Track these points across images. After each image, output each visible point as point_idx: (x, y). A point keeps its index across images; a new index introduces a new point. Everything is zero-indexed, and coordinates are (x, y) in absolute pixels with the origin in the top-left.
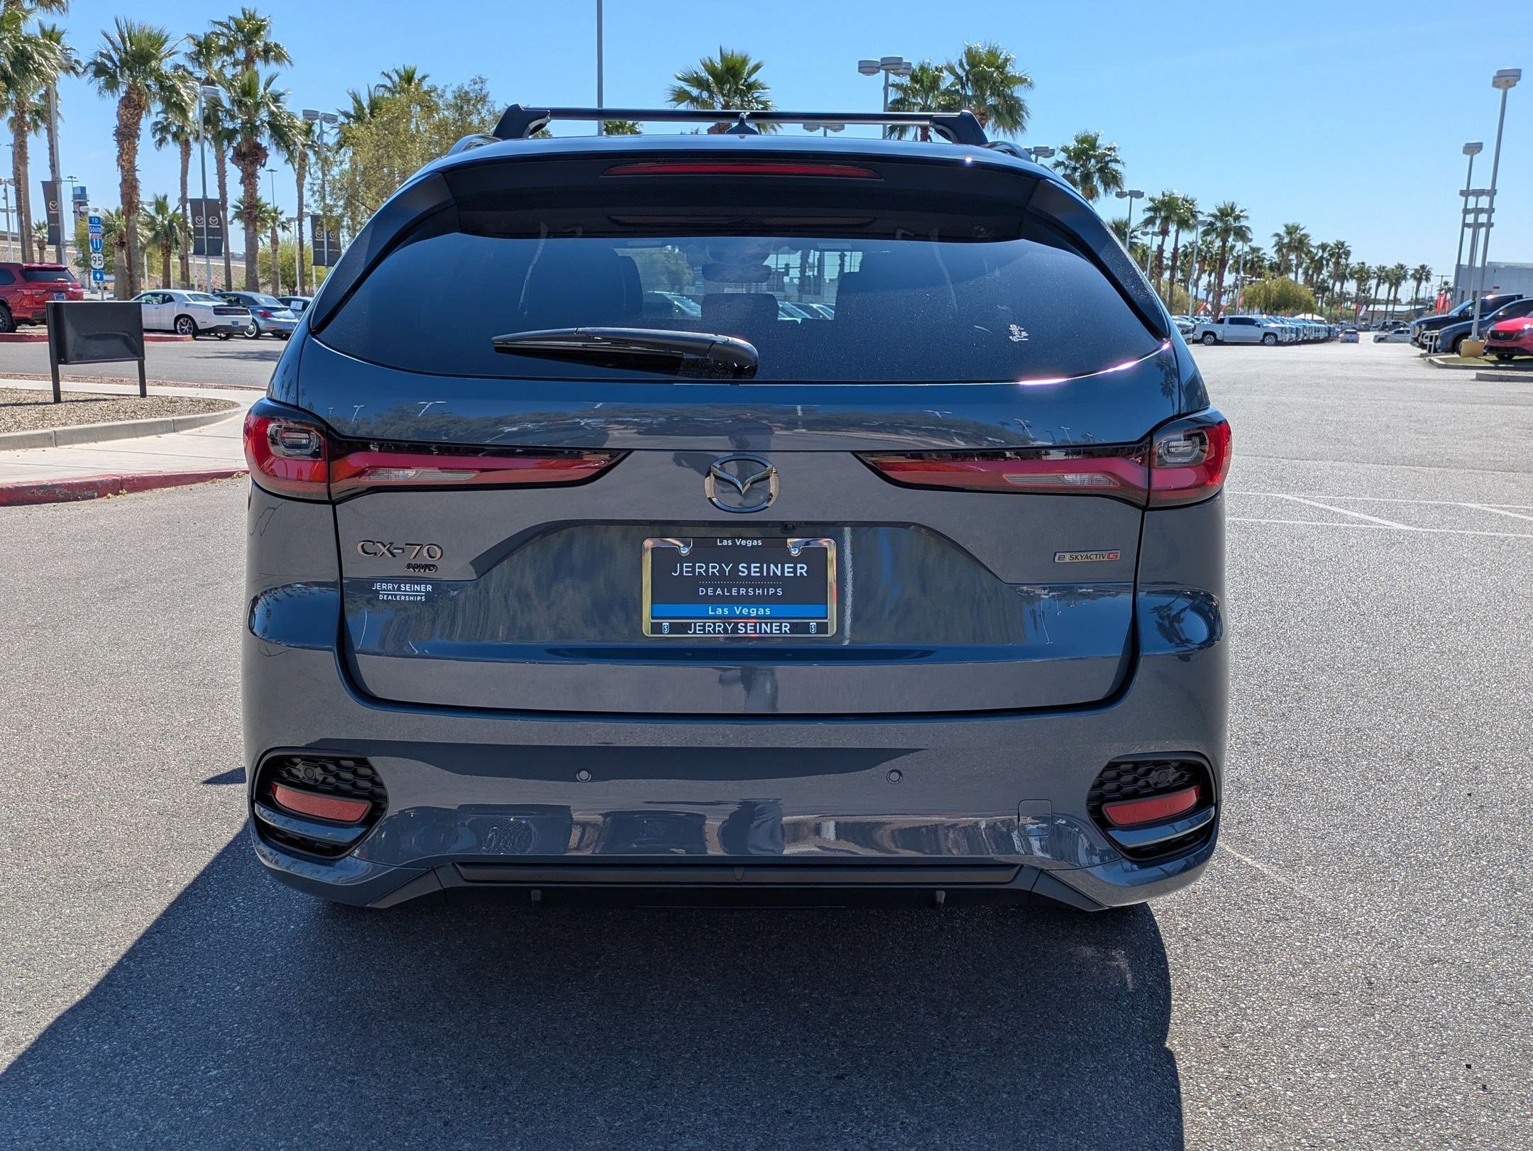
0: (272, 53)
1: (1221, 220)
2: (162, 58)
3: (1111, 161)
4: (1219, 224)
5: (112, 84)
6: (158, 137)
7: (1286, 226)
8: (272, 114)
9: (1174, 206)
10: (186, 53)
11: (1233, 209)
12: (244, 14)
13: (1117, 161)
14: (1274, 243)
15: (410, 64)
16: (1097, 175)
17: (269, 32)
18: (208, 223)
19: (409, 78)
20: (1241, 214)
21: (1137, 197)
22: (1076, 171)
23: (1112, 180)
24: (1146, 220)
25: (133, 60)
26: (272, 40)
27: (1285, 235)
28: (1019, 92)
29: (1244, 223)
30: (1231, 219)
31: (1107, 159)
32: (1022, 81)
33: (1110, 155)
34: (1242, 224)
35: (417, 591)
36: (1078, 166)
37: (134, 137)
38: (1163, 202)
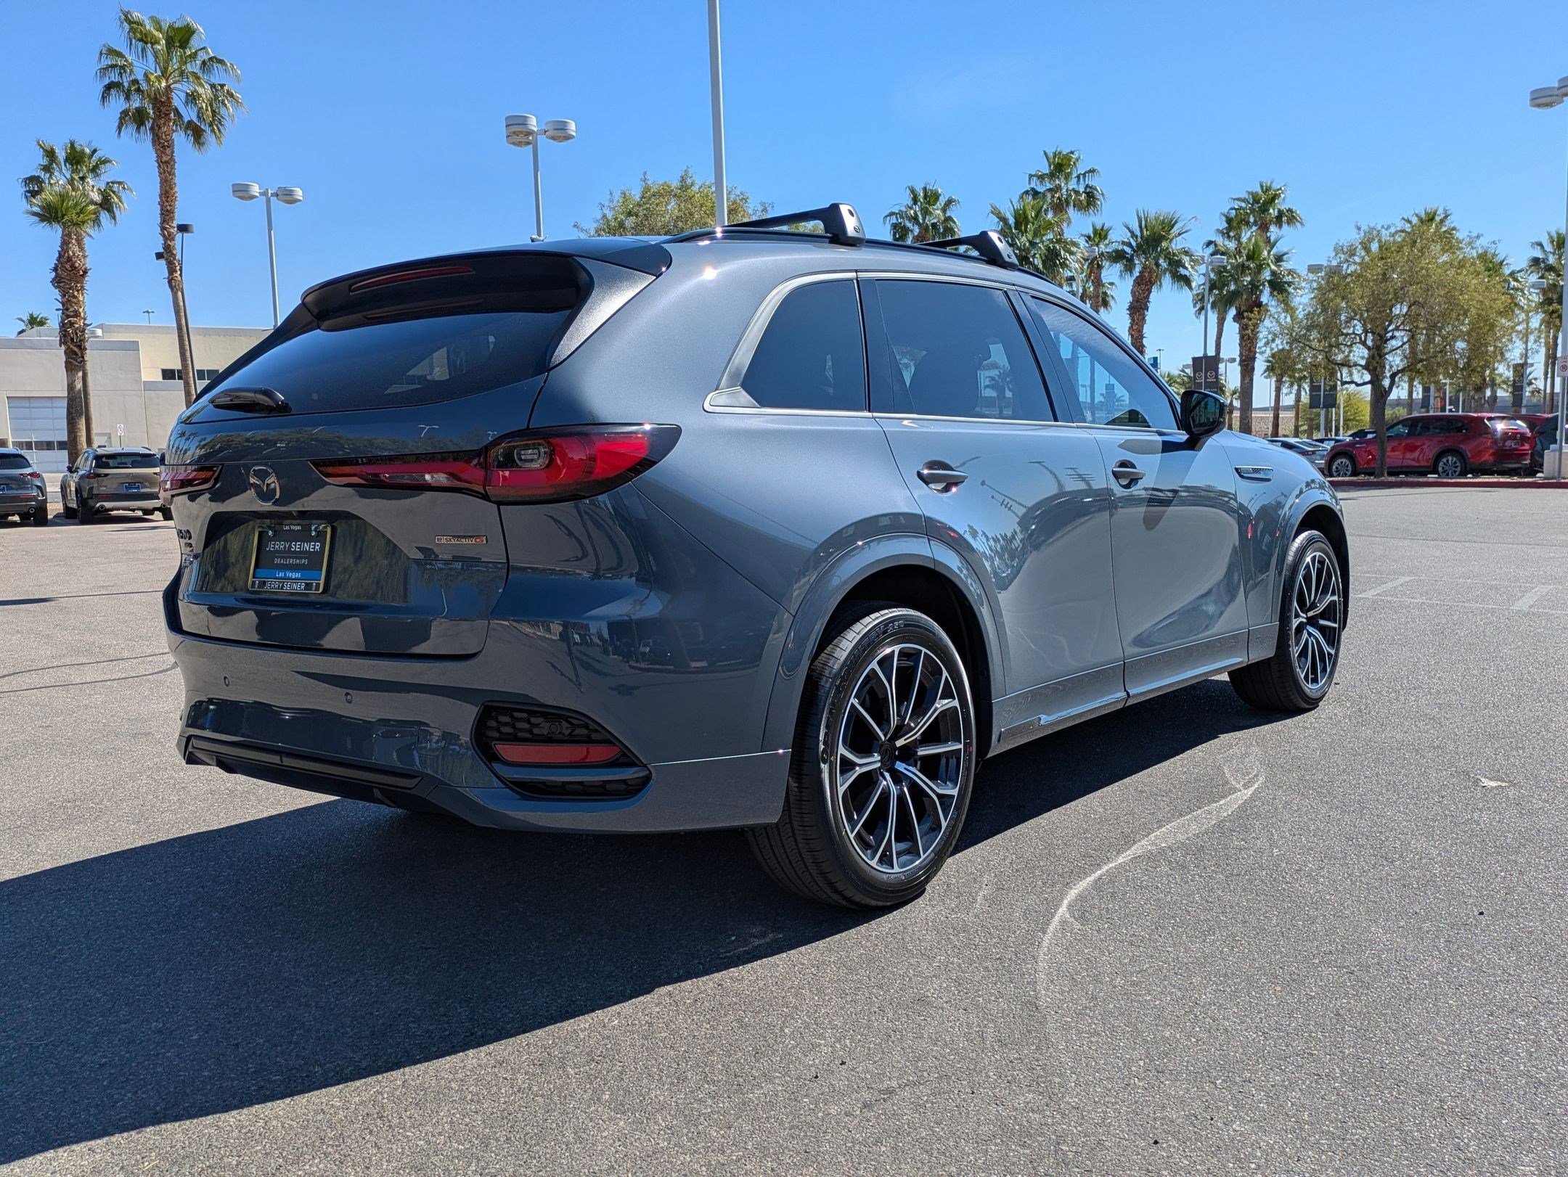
0: (1286, 217)
2: (1172, 239)
5: (1129, 268)
6: (1198, 306)
8: (1273, 273)
10: (1218, 230)
12: (1262, 187)
15: (1431, 206)
17: (1284, 199)
18: (1206, 378)
19: (1431, 218)
25: (1147, 244)
26: (1284, 207)
37: (1143, 309)
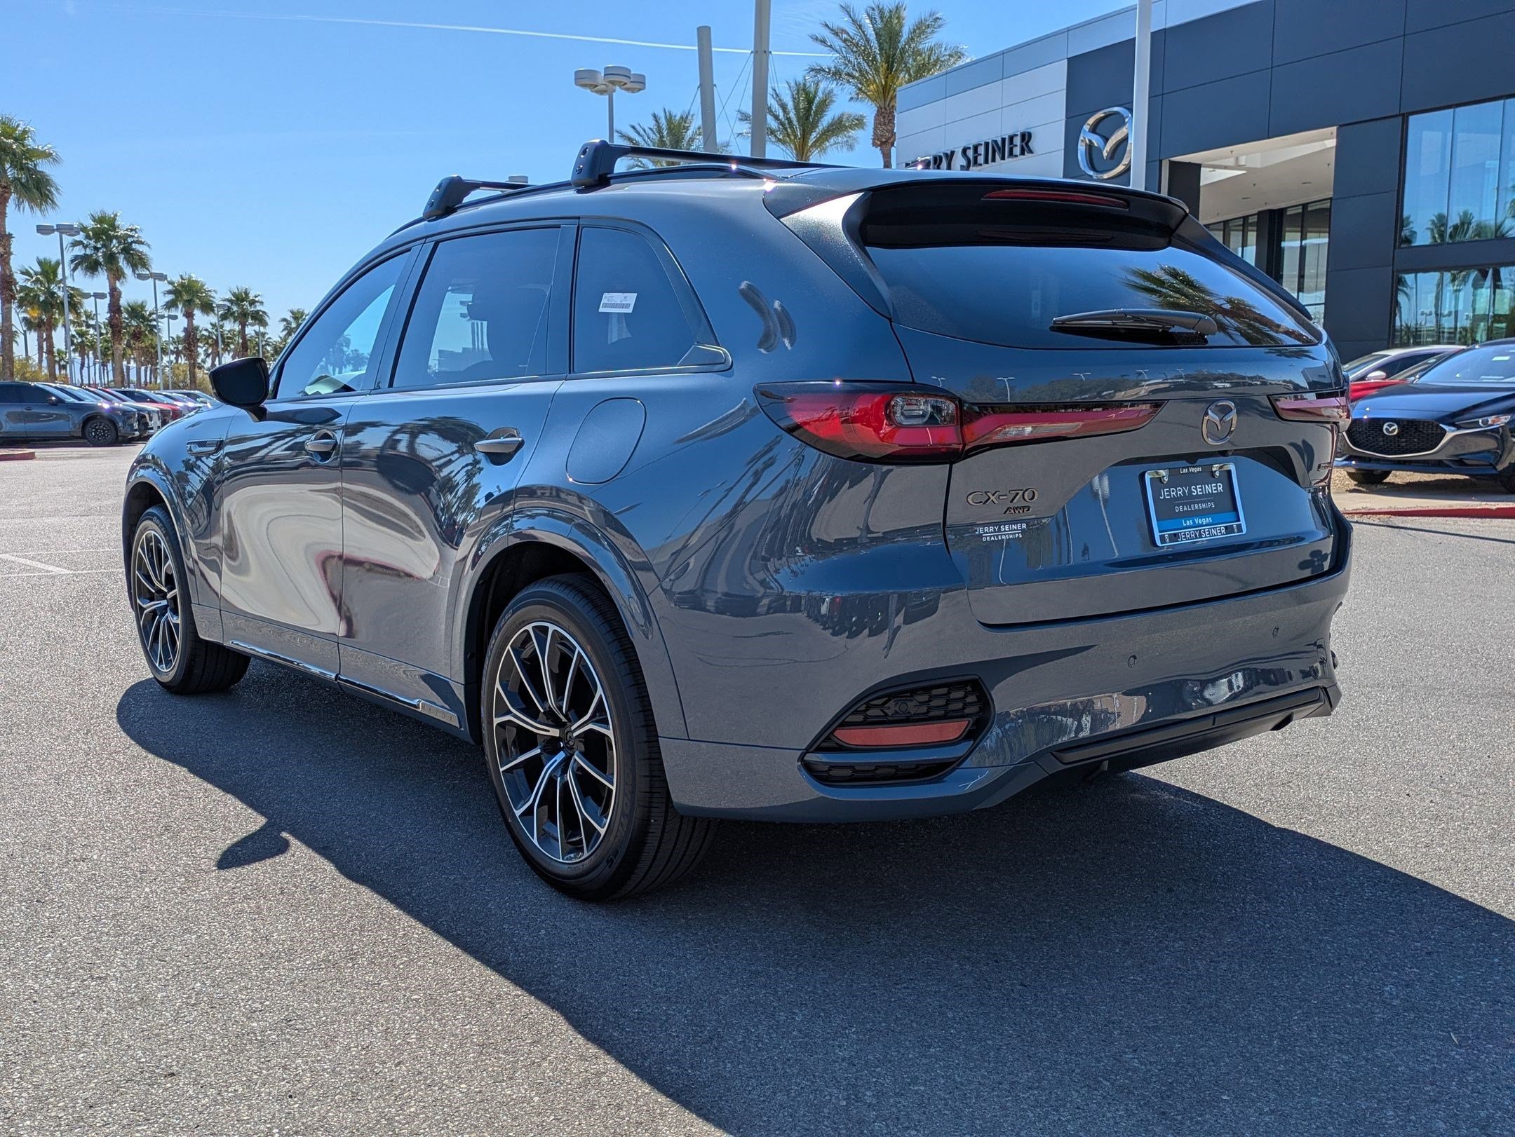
1: (238, 305)
3: (134, 242)
4: (235, 308)
7: (292, 312)
9: (194, 289)
11: (247, 294)
13: (142, 243)
14: (282, 328)
16: (122, 256)
20: (257, 299)
21: (160, 280)
22: (98, 251)
23: (138, 262)
24: (167, 303)
27: (292, 320)
28: (43, 166)
29: (259, 307)
30: (247, 303)
31: (130, 240)
32: (46, 155)
33: (133, 236)
34: (258, 308)
35: (1015, 530)
36: (99, 246)
38: (182, 285)
